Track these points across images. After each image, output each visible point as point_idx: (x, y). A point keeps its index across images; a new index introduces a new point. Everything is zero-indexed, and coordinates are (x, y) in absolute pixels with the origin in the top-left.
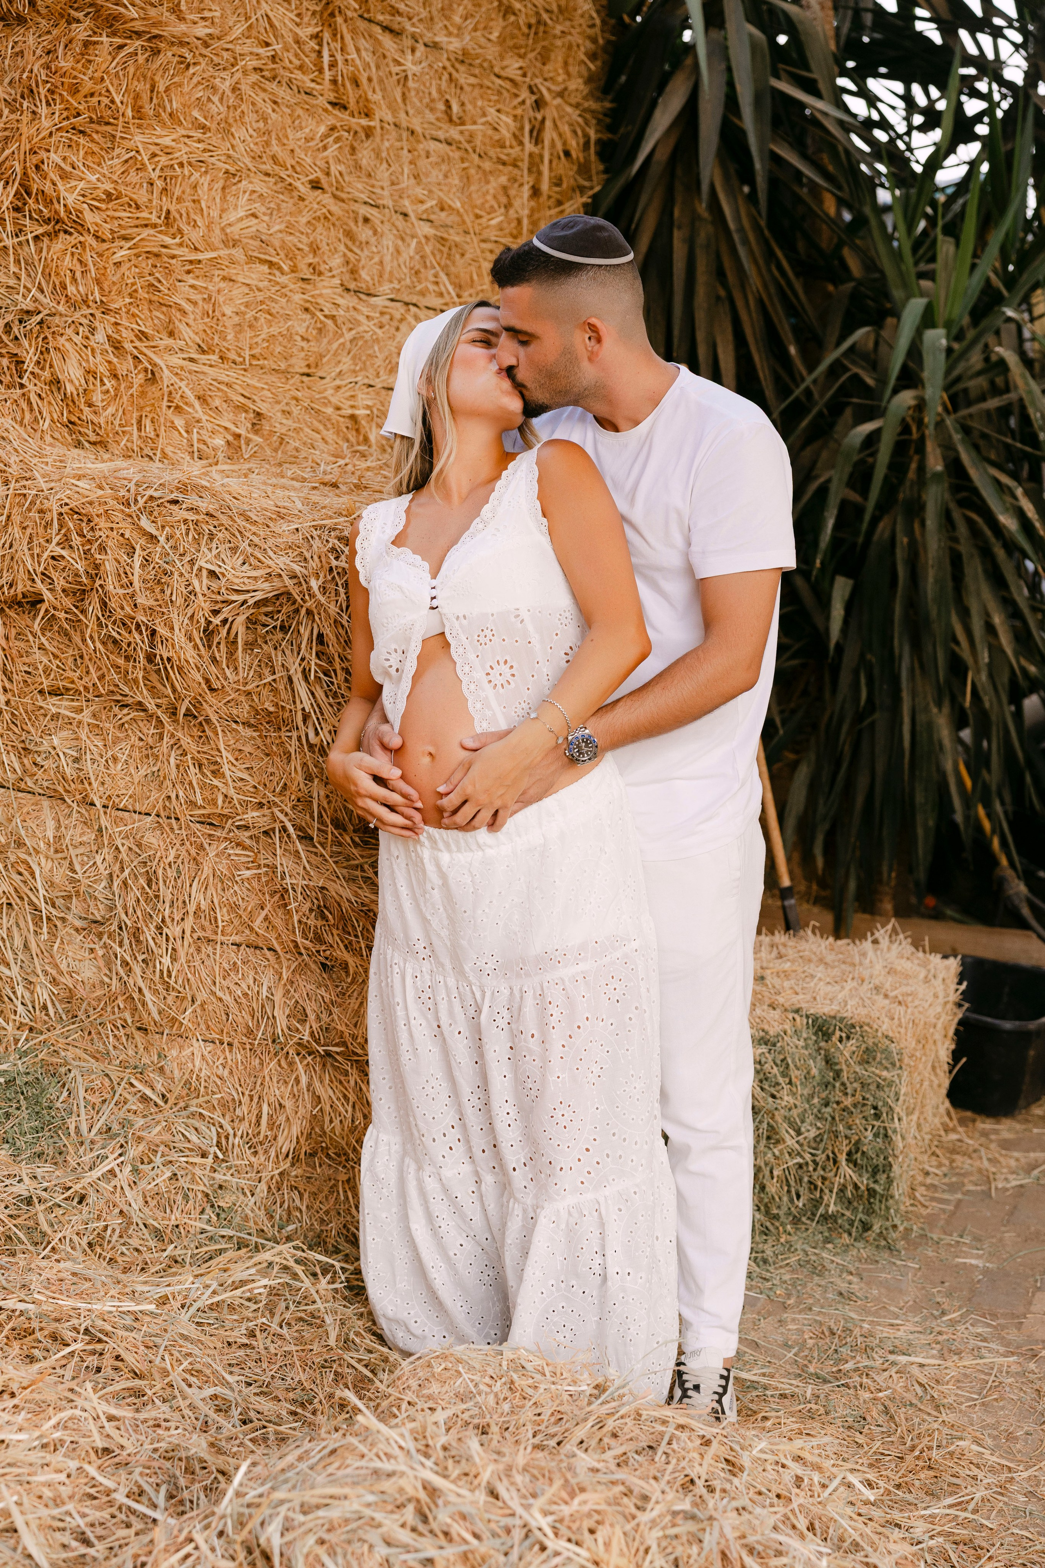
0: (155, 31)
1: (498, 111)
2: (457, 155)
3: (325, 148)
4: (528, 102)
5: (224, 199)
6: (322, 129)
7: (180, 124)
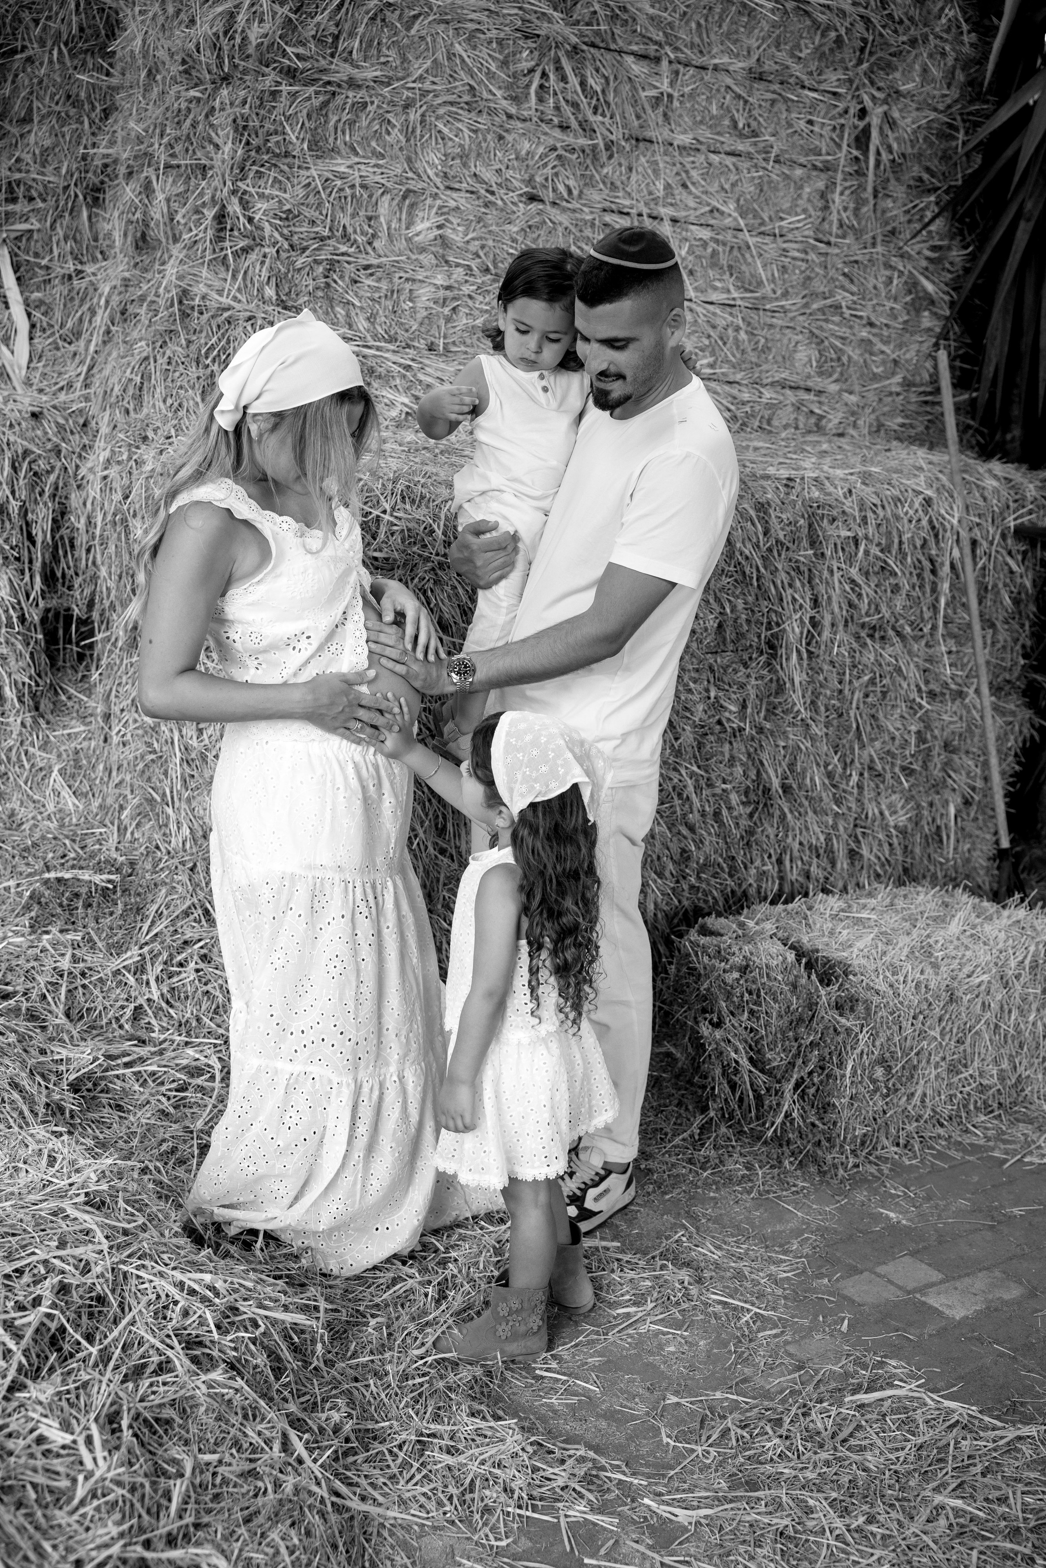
0: (326, 78)
1: (810, 122)
2: (744, 165)
3: (545, 165)
4: (852, 111)
5: (409, 214)
6: (541, 150)
7: (357, 154)
